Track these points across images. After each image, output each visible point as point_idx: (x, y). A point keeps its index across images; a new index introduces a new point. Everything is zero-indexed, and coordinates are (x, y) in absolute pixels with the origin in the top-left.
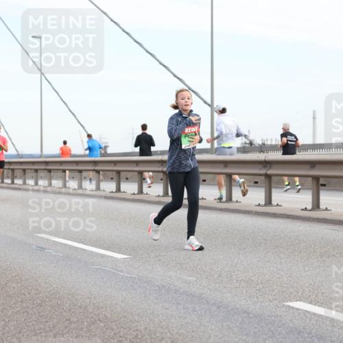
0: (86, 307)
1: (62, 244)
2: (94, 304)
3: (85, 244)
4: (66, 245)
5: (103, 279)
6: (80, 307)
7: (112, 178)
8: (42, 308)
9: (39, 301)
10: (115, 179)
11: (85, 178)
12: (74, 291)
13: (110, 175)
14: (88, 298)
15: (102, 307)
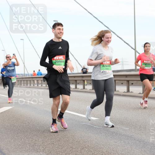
0: (80, 141)
1: (68, 113)
2: (83, 140)
3: (79, 113)
4: (70, 114)
5: (87, 129)
6: (77, 142)
7: (90, 84)
8: (60, 142)
9: (59, 139)
10: (92, 83)
11: (78, 83)
12: (74, 134)
13: (89, 82)
14: (80, 138)
15: (87, 142)
